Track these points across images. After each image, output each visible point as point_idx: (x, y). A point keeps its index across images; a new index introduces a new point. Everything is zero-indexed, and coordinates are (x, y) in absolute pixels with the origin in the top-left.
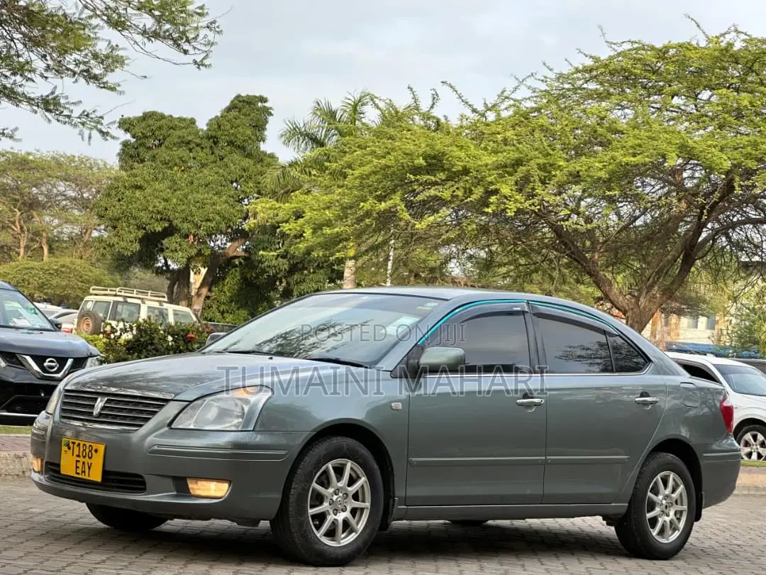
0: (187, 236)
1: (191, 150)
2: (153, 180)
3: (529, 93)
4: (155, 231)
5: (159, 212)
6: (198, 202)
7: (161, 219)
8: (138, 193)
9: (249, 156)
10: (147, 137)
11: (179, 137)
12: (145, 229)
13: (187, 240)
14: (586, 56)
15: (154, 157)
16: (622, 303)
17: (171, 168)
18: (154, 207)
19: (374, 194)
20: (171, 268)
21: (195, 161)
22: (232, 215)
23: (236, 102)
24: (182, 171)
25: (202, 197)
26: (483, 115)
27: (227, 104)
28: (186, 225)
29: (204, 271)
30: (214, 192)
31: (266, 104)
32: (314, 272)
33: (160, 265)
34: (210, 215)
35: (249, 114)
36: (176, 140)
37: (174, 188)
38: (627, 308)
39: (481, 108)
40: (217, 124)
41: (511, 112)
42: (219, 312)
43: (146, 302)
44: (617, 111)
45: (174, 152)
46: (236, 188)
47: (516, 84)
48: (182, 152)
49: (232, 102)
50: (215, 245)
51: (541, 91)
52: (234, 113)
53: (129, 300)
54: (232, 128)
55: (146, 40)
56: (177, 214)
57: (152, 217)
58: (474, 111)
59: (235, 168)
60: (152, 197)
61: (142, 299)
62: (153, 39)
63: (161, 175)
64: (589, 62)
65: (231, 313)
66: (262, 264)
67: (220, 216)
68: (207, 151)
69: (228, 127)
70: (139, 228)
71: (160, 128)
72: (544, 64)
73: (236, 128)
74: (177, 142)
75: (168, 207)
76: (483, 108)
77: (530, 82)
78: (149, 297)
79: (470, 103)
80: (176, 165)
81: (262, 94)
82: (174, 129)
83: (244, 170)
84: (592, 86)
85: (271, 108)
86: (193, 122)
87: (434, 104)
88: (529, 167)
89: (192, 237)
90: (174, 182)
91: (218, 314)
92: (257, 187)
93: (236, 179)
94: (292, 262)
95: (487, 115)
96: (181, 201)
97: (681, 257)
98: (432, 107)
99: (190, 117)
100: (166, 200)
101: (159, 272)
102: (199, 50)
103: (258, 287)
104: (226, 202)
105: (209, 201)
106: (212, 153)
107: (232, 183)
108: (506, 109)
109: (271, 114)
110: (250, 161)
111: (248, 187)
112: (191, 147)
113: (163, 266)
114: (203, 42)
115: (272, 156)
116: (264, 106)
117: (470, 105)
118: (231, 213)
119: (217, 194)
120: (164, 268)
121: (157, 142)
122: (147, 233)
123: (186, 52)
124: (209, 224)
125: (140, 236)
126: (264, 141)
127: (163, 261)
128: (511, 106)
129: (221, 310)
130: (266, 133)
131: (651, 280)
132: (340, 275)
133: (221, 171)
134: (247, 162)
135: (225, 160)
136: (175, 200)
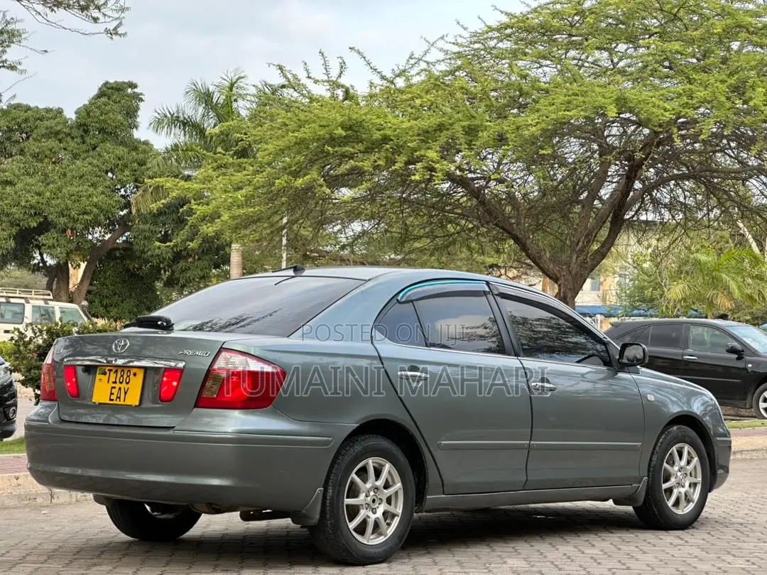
0: (64, 231)
1: (60, 141)
2: (23, 174)
3: (441, 56)
4: (30, 227)
5: (32, 207)
6: (73, 195)
7: (35, 214)
8: (8, 188)
9: (123, 143)
10: (12, 130)
11: (47, 128)
12: (18, 225)
13: (64, 235)
14: (502, 12)
15: (22, 150)
16: (553, 270)
17: (41, 161)
18: (27, 201)
19: (288, 171)
20: (48, 264)
21: (66, 152)
22: (110, 206)
23: (104, 89)
24: (54, 163)
25: (77, 189)
26: (392, 82)
27: (95, 92)
28: (62, 220)
29: (83, 265)
30: (90, 184)
31: (136, 90)
32: (199, 259)
33: (36, 261)
34: (87, 208)
35: (119, 101)
36: (44, 131)
37: (46, 180)
38: (559, 276)
39: (389, 75)
40: (85, 112)
41: (423, 77)
42: (102, 306)
43: (31, 301)
44: (535, 70)
45: (43, 144)
46: (112, 178)
47: (426, 47)
48: (52, 143)
49: (100, 89)
50: (93, 237)
51: (454, 53)
52: (104, 99)
53: (12, 300)
54: (101, 115)
55: (48, 11)
56: (51, 209)
57: (26, 213)
58: (383, 78)
59: (109, 157)
60: (24, 192)
61: (25, 298)
62: (55, 9)
63: (32, 170)
64: (505, 19)
65: (115, 306)
66: (145, 253)
67: (98, 208)
68: (79, 140)
69: (98, 114)
70: (12, 224)
71: (26, 120)
72: (458, 23)
73: (106, 114)
74: (46, 133)
75: (41, 201)
76: (392, 75)
77: (440, 44)
78: (33, 296)
79: (379, 70)
80: (46, 156)
81: (131, 80)
82: (41, 120)
83: (119, 159)
84: (506, 45)
85: (142, 94)
86: (60, 111)
87: (341, 72)
88: (453, 131)
89: (69, 231)
90: (46, 175)
91: (101, 308)
92: (133, 175)
93: (111, 169)
94: (175, 250)
95: (395, 81)
96: (54, 194)
97: (609, 219)
98: (340, 76)
99: (57, 107)
100: (39, 194)
101: (36, 269)
102: (110, 17)
103: (142, 278)
104: (103, 193)
105: (85, 194)
106: (84, 143)
107: (107, 173)
108: (418, 74)
109: (142, 100)
110: (124, 149)
111: (124, 176)
112: (60, 137)
113: (39, 263)
114: (114, 7)
115: (146, 143)
116: (134, 92)
117: (379, 73)
118: (110, 204)
119: (92, 185)
120: (41, 265)
121: (24, 135)
122: (21, 230)
123: (96, 20)
124: (86, 217)
125: (15, 234)
126: (137, 128)
127: (39, 258)
128: (422, 70)
129: (105, 304)
130: (138, 120)
131: (580, 244)
132: (226, 260)
133: (95, 162)
134: (121, 151)
135: (97, 149)
136: (48, 194)
